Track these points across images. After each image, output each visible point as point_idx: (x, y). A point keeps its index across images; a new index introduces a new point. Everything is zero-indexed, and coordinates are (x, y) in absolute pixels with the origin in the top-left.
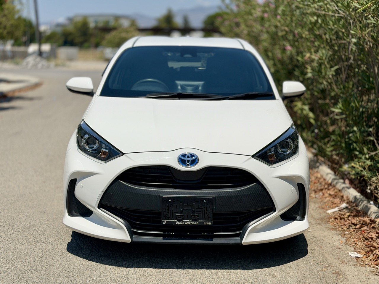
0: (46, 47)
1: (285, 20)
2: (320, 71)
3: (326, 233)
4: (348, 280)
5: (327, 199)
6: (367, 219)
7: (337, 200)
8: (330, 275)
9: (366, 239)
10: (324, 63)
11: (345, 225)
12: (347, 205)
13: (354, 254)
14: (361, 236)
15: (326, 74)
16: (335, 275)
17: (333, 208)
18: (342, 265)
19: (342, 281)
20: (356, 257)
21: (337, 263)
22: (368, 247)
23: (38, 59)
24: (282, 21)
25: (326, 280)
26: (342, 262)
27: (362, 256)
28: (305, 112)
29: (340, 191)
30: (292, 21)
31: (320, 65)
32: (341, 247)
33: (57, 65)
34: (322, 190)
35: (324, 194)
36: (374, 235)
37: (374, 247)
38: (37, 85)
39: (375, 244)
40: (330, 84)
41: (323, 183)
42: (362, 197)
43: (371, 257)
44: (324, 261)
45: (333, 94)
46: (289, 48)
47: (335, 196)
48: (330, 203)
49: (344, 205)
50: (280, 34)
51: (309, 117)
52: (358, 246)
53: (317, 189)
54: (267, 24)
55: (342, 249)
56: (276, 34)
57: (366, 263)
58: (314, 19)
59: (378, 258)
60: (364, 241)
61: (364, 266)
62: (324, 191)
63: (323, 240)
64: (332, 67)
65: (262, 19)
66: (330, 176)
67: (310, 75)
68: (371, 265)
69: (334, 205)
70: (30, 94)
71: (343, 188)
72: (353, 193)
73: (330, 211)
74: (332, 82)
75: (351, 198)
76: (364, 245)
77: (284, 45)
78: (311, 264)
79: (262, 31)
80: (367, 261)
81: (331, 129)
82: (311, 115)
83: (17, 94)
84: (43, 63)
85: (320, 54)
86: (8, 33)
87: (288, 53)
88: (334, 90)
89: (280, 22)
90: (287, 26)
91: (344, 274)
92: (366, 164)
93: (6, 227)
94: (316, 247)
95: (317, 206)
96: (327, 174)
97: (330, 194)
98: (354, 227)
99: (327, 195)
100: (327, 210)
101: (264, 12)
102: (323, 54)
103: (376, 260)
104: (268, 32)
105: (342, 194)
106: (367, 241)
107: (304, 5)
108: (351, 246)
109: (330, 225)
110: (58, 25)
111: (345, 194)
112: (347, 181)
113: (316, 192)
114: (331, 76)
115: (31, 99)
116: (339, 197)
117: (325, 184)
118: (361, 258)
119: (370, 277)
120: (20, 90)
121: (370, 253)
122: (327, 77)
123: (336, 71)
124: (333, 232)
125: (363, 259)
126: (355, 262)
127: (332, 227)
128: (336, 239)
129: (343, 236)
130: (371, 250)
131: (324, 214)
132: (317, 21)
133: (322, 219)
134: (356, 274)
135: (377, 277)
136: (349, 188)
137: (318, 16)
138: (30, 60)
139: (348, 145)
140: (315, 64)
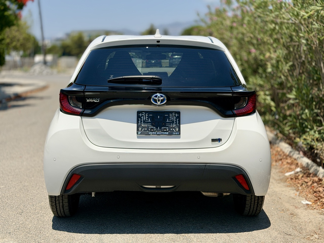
0: (49, 58)
1: (250, 28)
2: (277, 67)
3: (284, 189)
4: (300, 218)
5: (285, 166)
6: (316, 179)
7: (293, 167)
8: (286, 215)
9: (315, 192)
10: (281, 61)
11: (298, 183)
12: (301, 170)
13: (305, 202)
14: (311, 190)
15: (282, 69)
16: (290, 216)
17: (290, 172)
18: (296, 209)
19: (296, 219)
20: (307, 204)
21: (291, 208)
22: (317, 197)
23: (43, 67)
24: (248, 29)
25: (283, 219)
26: (296, 208)
27: (311, 203)
28: (267, 102)
29: (295, 159)
30: (255, 29)
31: (278, 62)
32: (295, 198)
33: (59, 72)
34: (281, 160)
35: (282, 163)
36: (321, 189)
37: (321, 197)
38: (44, 88)
39: (322, 195)
40: (286, 77)
41: (283, 155)
42: (312, 163)
43: (319, 203)
44: (282, 207)
45: (289, 85)
46: (253, 50)
47: (291, 164)
48: (288, 169)
49: (298, 170)
50: (246, 39)
51: (271, 106)
52: (308, 197)
53: (278, 159)
54: (235, 32)
55: (296, 199)
56: (243, 39)
57: (314, 208)
58: (272, 26)
59: (323, 204)
60: (313, 194)
61: (313, 210)
62: (283, 160)
63: (282, 194)
64: (287, 63)
65: (232, 28)
66: (287, 149)
67: (269, 70)
68: (318, 209)
69: (291, 170)
70: (40, 94)
71: (298, 158)
72: (306, 161)
73: (287, 174)
74: (287, 76)
75: (304, 164)
76: (314, 196)
77: (249, 49)
78: (272, 209)
79: (231, 38)
80: (315, 206)
81: (288, 113)
82: (272, 104)
83: (29, 95)
84: (47, 70)
85: (278, 53)
86: (21, 45)
87: (253, 55)
88: (289, 82)
89: (245, 29)
90: (252, 33)
91: (297, 215)
92: (314, 136)
93: (37, 187)
94: (276, 198)
95: (277, 171)
96: (286, 148)
97: (288, 163)
98: (306, 184)
99: (285, 163)
100: (285, 173)
101: (233, 22)
102: (280, 53)
103: (322, 206)
104: (236, 38)
105: (297, 162)
106: (316, 193)
107: (264, 14)
108: (303, 197)
109: (287, 183)
110: (58, 40)
111: (299, 162)
112: (301, 153)
113: (276, 161)
114: (286, 71)
115: (41, 98)
116: (294, 164)
117: (284, 155)
118: (311, 204)
119: (317, 216)
120: (32, 91)
121: (318, 201)
122: (283, 71)
123: (291, 66)
124: (290, 188)
125: (312, 205)
126: (306, 207)
127: (289, 185)
128: (291, 193)
129: (297, 191)
130: (319, 199)
131: (283, 177)
132: (275, 28)
133: (281, 180)
134: (307, 214)
135: (322, 216)
136: (302, 157)
137: (276, 24)
138: (37, 68)
139: (301, 124)
140: (274, 62)
